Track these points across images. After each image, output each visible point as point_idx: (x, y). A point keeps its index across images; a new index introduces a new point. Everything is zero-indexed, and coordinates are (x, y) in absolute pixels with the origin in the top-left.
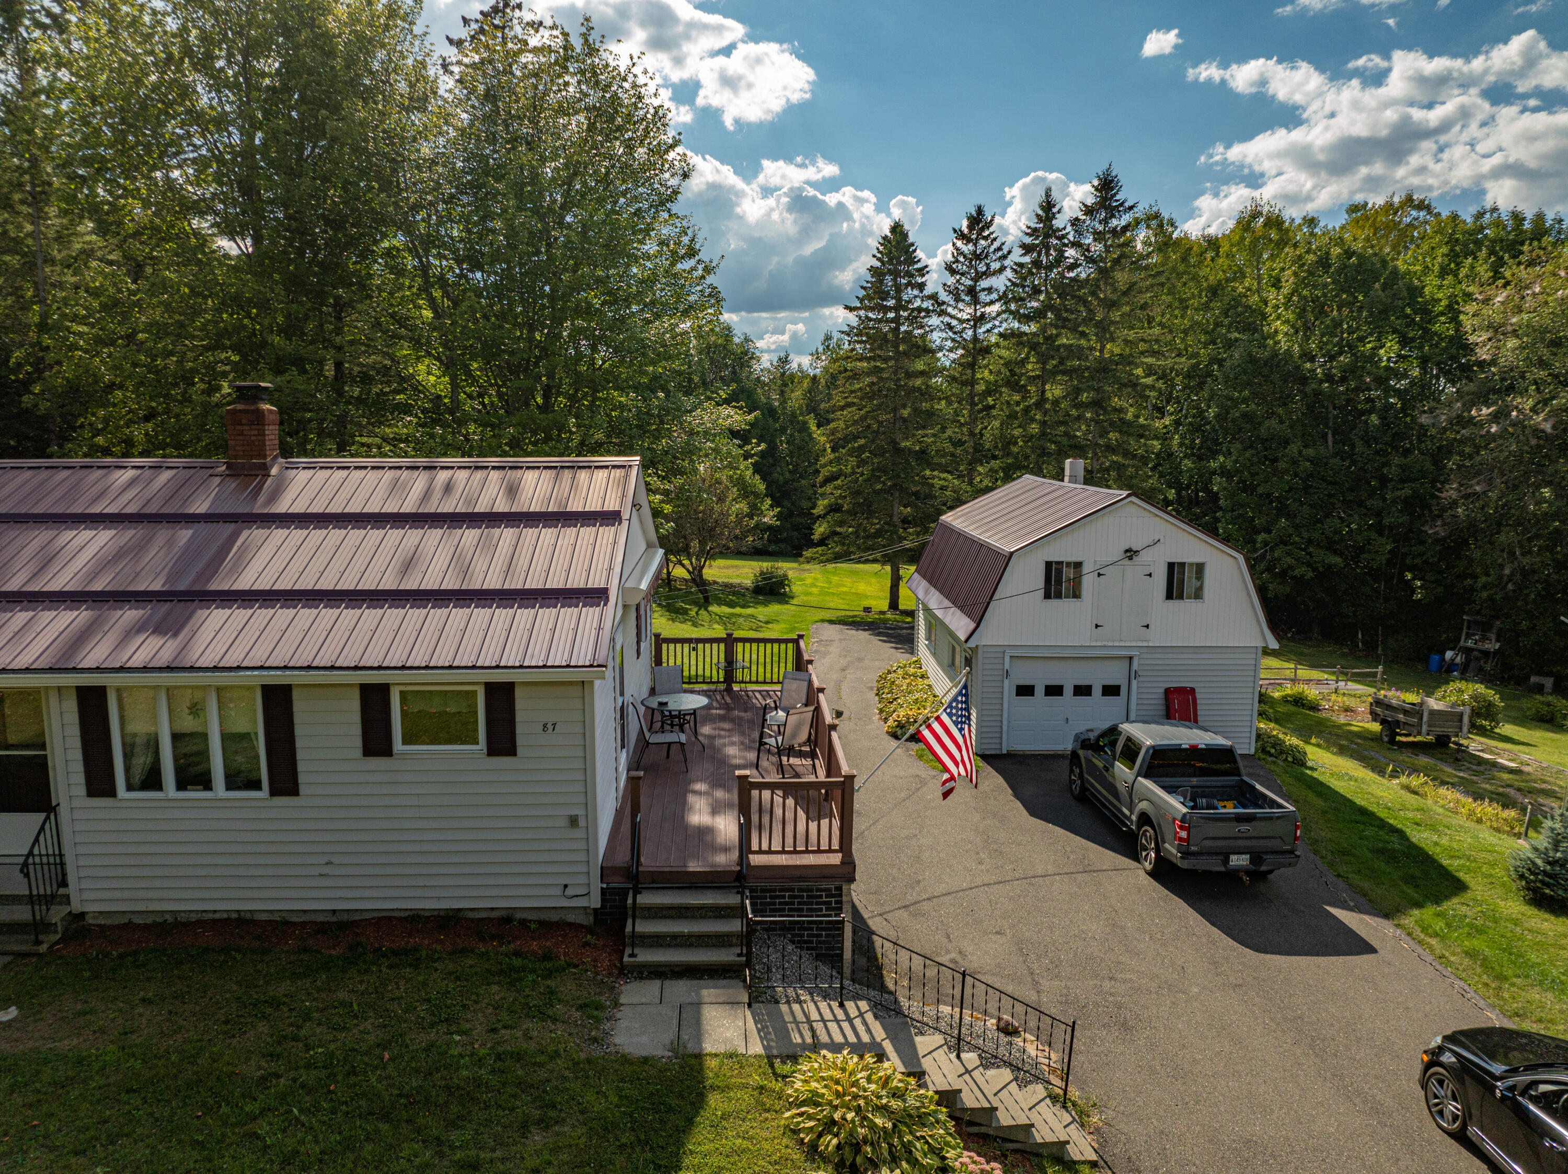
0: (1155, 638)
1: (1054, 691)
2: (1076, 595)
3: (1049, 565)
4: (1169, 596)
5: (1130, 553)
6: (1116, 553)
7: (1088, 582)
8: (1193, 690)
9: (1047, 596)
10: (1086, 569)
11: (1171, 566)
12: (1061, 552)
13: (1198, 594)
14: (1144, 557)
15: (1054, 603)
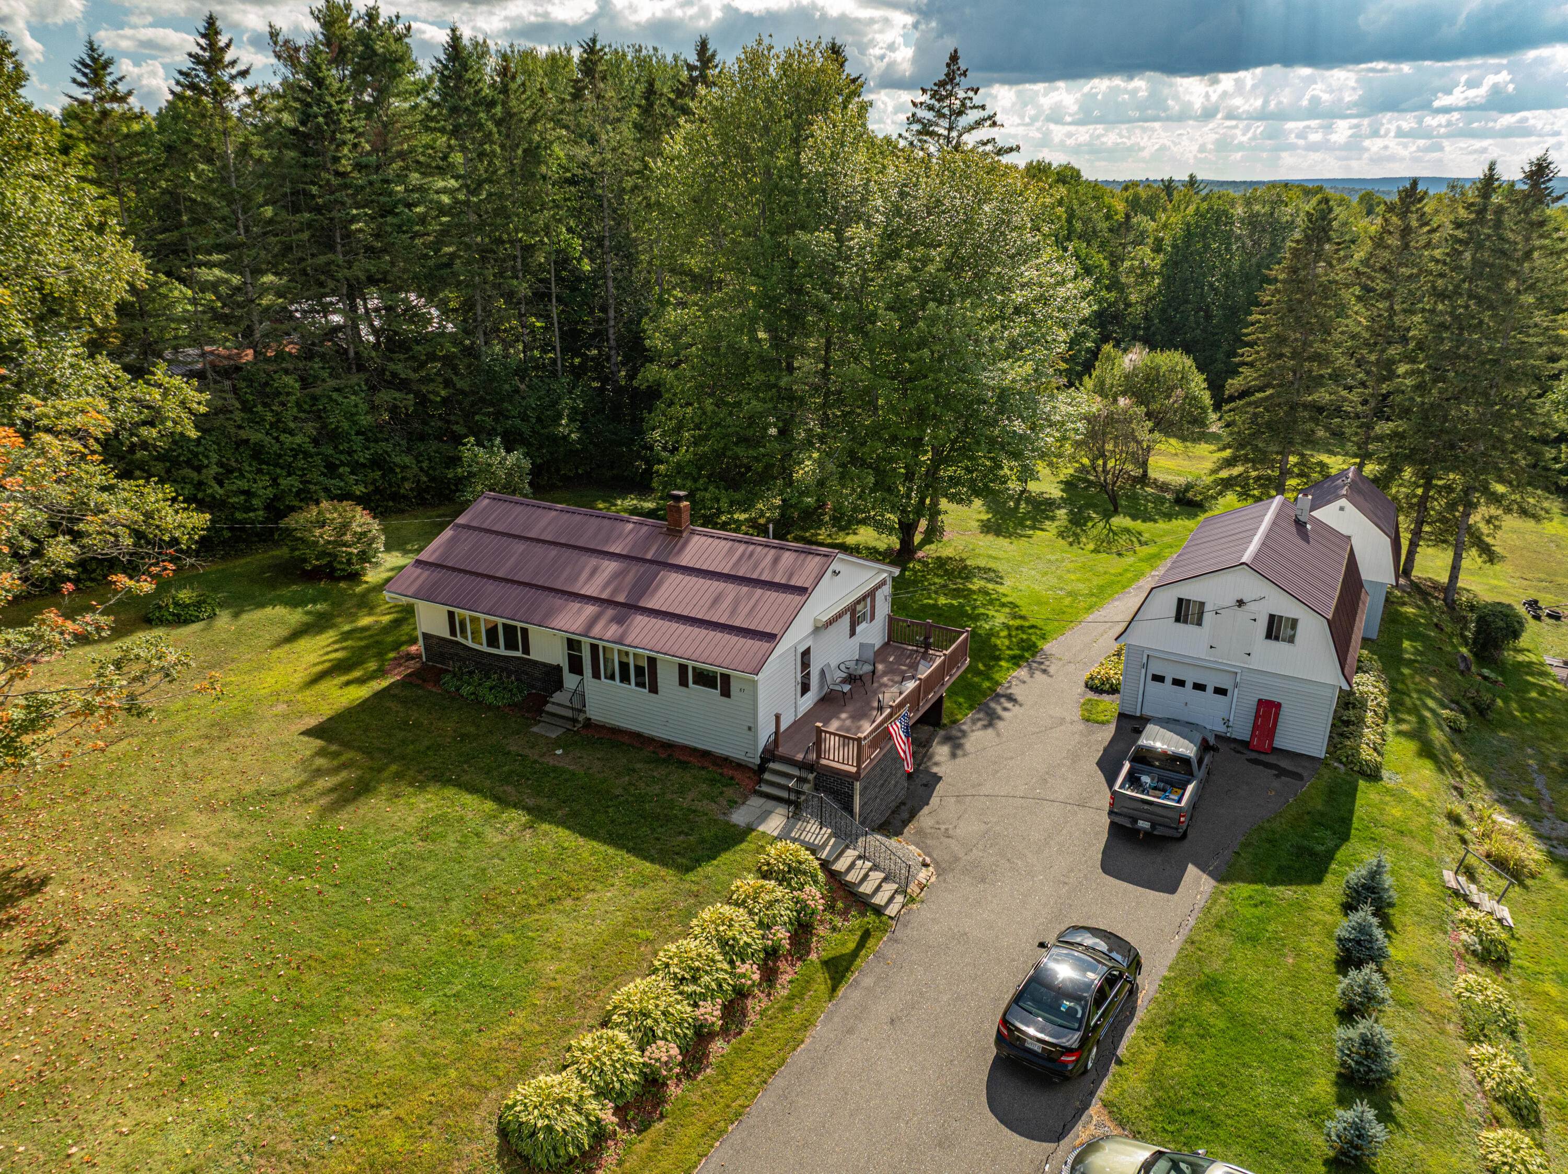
0: (1255, 663)
1: (1179, 683)
2: (1199, 623)
3: (1180, 601)
4: (1269, 636)
5: (1241, 603)
6: (1231, 601)
7: (1208, 617)
8: (1278, 705)
9: (1178, 620)
10: (1207, 608)
11: (1272, 617)
12: (1191, 592)
13: (1291, 640)
14: (1251, 607)
15: (1180, 626)
